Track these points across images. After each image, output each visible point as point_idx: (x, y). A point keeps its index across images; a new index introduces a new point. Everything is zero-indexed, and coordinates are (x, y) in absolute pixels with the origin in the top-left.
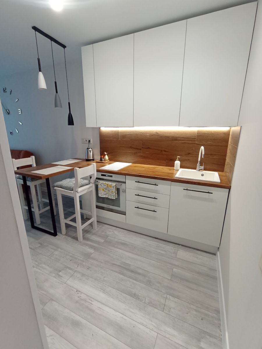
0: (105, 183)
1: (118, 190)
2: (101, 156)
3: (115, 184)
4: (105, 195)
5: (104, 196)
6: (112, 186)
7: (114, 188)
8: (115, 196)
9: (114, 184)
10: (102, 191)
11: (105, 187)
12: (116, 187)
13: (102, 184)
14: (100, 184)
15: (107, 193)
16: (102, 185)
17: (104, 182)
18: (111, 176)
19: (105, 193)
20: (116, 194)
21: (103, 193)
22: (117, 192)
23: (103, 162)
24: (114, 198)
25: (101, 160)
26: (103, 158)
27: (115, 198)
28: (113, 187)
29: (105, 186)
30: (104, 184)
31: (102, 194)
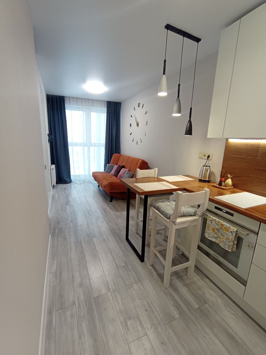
0: (219, 222)
1: (239, 240)
2: (221, 178)
3: (236, 229)
4: (216, 238)
5: (213, 240)
6: (230, 230)
7: (232, 235)
8: (233, 248)
9: (234, 229)
10: (211, 231)
11: (217, 227)
12: (236, 234)
13: (213, 220)
14: (211, 220)
15: (219, 238)
16: (214, 223)
17: (218, 220)
18: (232, 215)
19: (216, 236)
20: (234, 244)
21: (212, 234)
22: (236, 242)
23: (222, 187)
24: (229, 249)
25: (220, 184)
26: (224, 182)
27: (230, 251)
28: (231, 232)
29: (218, 225)
30: (217, 223)
31: (210, 235)
